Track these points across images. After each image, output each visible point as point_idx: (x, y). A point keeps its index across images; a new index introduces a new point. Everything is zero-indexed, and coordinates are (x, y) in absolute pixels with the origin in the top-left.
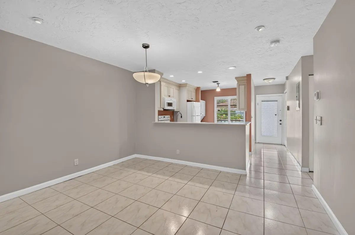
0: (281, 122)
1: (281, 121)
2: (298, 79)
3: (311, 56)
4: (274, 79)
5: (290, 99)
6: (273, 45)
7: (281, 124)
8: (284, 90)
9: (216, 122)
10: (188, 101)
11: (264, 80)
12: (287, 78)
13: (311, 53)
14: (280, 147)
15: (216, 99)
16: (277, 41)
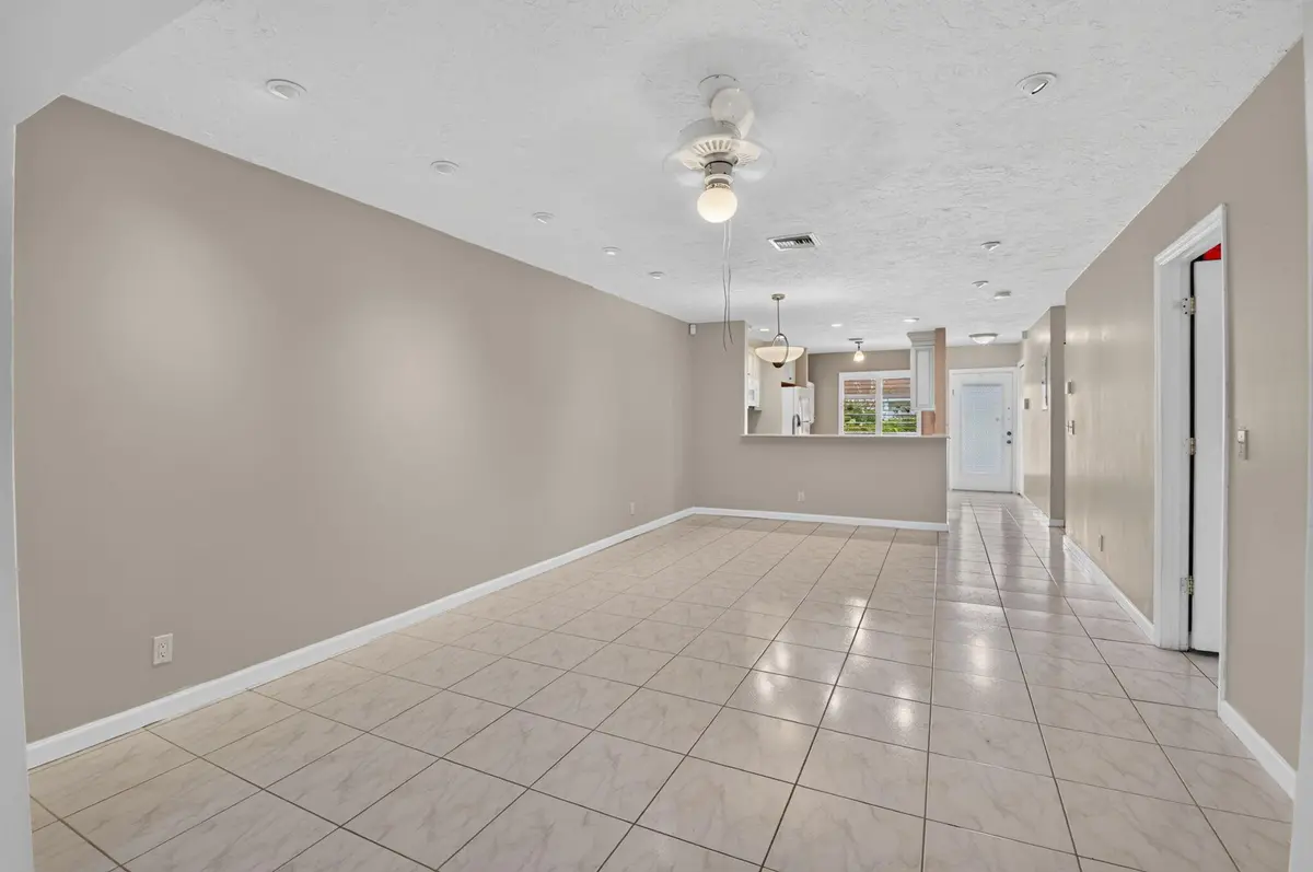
0: (1009, 438)
1: (1009, 433)
2: (1045, 337)
3: (1063, 307)
4: (994, 335)
5: (1031, 380)
6: (998, 298)
7: (1009, 442)
8: (1018, 358)
9: (842, 433)
10: (784, 385)
11: (971, 336)
12: (1025, 334)
13: (1063, 303)
14: (1009, 497)
15: (843, 377)
16: (1007, 293)
